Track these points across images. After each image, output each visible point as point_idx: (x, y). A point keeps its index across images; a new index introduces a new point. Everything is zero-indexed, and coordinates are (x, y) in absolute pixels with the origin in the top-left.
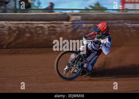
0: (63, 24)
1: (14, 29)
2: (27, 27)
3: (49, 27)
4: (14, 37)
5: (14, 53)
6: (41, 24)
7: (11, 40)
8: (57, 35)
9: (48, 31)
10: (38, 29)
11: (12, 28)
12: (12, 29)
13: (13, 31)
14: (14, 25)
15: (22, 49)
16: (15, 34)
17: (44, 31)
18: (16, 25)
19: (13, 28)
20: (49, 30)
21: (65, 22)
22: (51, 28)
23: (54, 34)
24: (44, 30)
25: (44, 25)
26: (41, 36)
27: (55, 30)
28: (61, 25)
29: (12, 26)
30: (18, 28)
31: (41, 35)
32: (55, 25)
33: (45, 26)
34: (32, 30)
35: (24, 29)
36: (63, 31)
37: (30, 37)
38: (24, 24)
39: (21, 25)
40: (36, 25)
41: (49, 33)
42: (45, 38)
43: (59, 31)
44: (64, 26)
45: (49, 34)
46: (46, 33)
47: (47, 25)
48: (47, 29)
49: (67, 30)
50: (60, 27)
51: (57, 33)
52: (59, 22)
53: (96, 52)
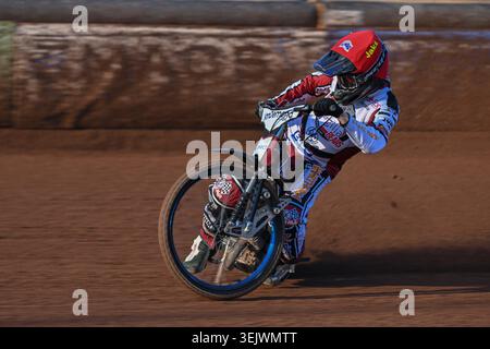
0: (294, 38)
1: (106, 54)
2: (155, 49)
3: (239, 50)
4: (105, 84)
5: (103, 147)
6: (208, 36)
7: (90, 98)
8: (269, 79)
9: (233, 66)
10: (197, 55)
11: (97, 52)
12: (98, 55)
13: (99, 61)
14: (105, 39)
15: (134, 133)
16: (108, 76)
17: (219, 63)
18: (114, 41)
19: (100, 51)
20: (239, 61)
21: (300, 33)
22: (247, 55)
23: (257, 77)
24: (220, 59)
25: (221, 40)
26: (209, 85)
27: (263, 63)
28: (286, 45)
29: (96, 41)
30: (120, 51)
31: (207, 81)
32: (264, 44)
33: (226, 47)
34: (173, 60)
35: (142, 54)
36: (293, 65)
37: (165, 88)
38: (145, 38)
39: (133, 41)
40: (189, 41)
41: (238, 71)
42: (221, 91)
43: (278, 65)
44: (295, 45)
45: (241, 75)
46: (228, 72)
47: (231, 40)
48: (233, 58)
49: (308, 63)
50: (283, 52)
51: (271, 71)
52: (279, 32)
53: (324, 163)
